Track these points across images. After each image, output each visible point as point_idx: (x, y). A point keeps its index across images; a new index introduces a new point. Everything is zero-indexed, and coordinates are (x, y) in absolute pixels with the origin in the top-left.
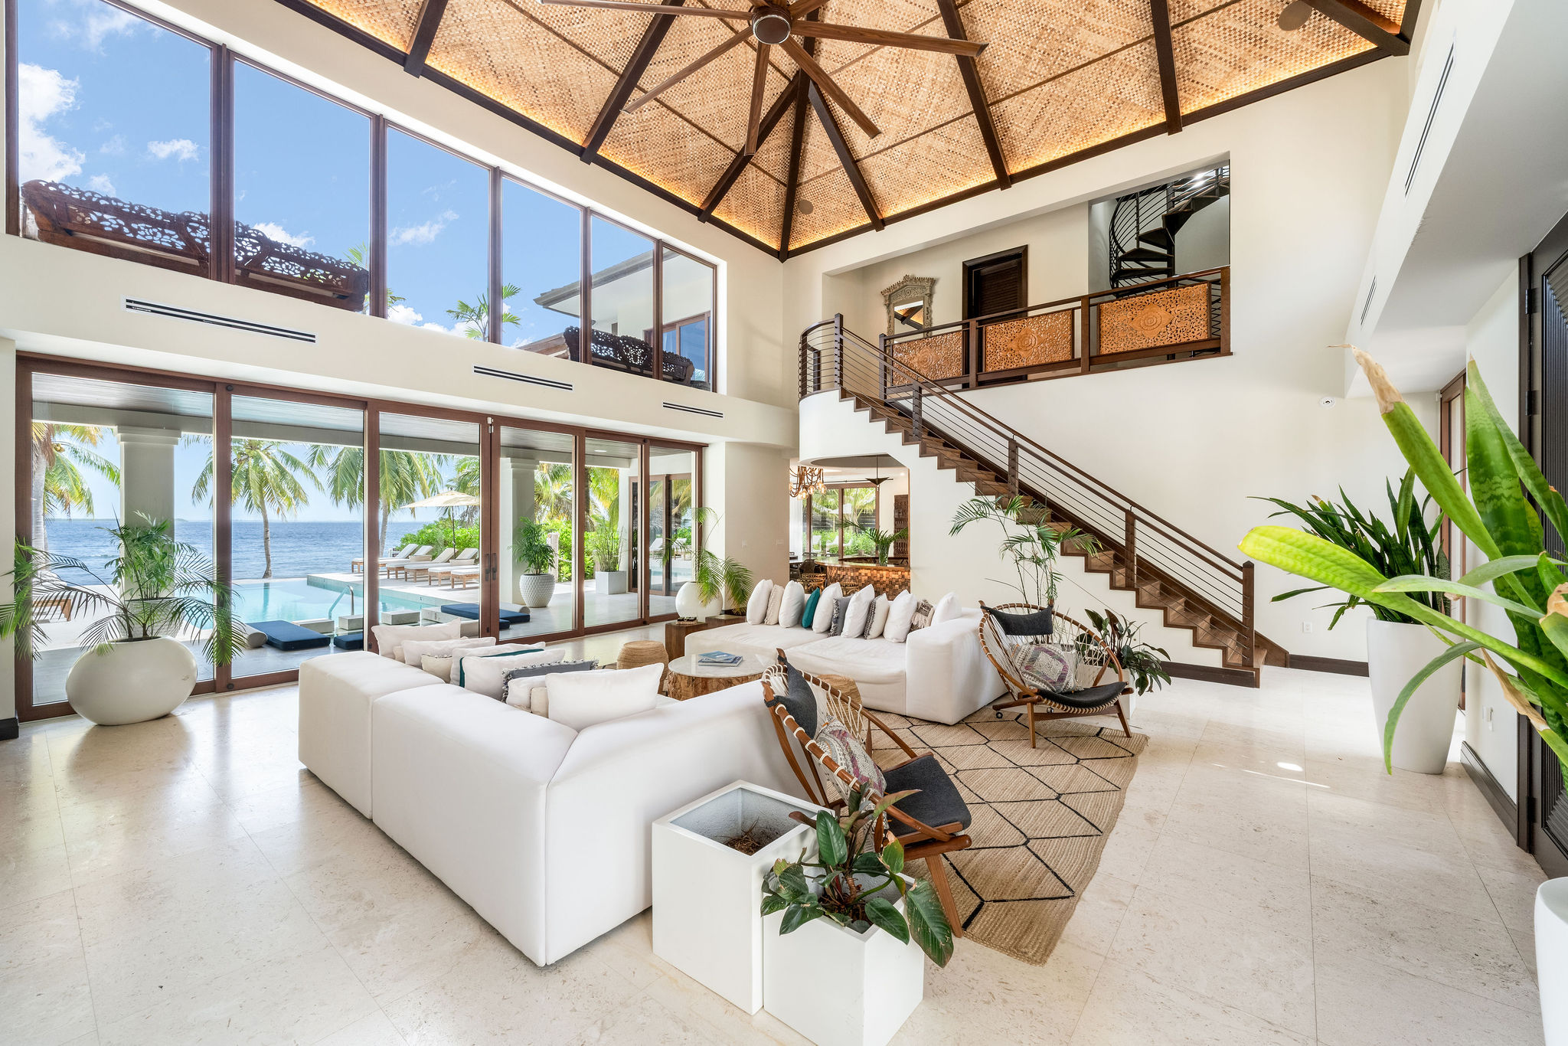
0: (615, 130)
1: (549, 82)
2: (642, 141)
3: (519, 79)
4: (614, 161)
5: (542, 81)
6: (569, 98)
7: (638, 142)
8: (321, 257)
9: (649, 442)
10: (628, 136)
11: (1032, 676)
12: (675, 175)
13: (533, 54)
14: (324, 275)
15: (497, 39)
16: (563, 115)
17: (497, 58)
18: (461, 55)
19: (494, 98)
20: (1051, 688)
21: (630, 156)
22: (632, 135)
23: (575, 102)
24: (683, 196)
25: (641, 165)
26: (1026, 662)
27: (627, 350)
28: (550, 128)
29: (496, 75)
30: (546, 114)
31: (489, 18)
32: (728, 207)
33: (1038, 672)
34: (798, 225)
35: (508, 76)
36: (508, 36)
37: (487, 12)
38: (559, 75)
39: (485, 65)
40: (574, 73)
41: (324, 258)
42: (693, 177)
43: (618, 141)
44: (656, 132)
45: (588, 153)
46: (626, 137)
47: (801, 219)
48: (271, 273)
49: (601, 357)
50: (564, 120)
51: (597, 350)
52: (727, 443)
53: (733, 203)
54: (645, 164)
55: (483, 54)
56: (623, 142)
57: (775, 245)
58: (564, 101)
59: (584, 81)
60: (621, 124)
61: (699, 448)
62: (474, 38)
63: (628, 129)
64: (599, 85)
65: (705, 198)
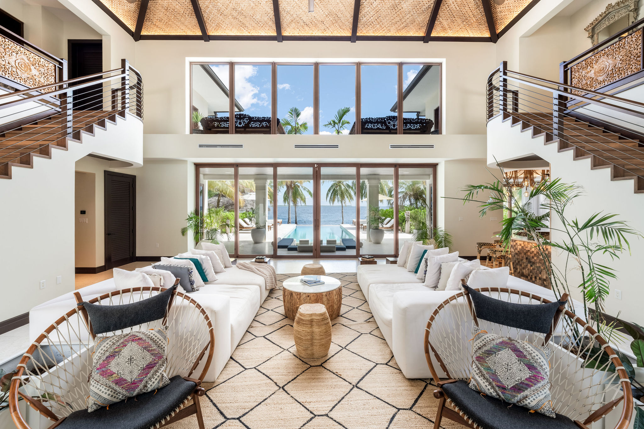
0: (363, 20)
1: (327, 16)
2: (378, 18)
3: (316, 22)
4: (368, 35)
5: (324, 17)
6: (337, 18)
7: (376, 20)
8: (265, 118)
9: (398, 166)
10: (370, 20)
11: (479, 369)
12: (403, 25)
13: (316, 8)
14: (266, 124)
15: (302, 11)
16: (338, 27)
17: (305, 19)
18: (293, 25)
19: (310, 35)
20: (496, 392)
21: (375, 29)
22: (372, 18)
23: (340, 18)
24: (411, 34)
25: (382, 30)
26: (480, 352)
27: (389, 123)
28: (335, 35)
29: (307, 25)
30: (331, 30)
31: (296, 4)
32: (442, 27)
33: (488, 368)
34: (499, 14)
35: (311, 23)
36: (304, 7)
37: (294, 2)
38: (330, 10)
39: (302, 24)
40: (335, 5)
41: (266, 118)
42: (413, 21)
43: (366, 24)
44: (383, 9)
45: (354, 38)
46: (369, 20)
47: (499, 9)
48: (252, 128)
49: (374, 129)
50: (339, 28)
51: (372, 126)
52: (445, 161)
53: (445, 23)
54: (384, 29)
55: (300, 20)
56: (369, 24)
57: (487, 35)
58: (336, 19)
59: (340, 6)
60: (364, 16)
61: (434, 166)
62: (295, 16)
63: (369, 16)
64: (348, 4)
65: (425, 29)
